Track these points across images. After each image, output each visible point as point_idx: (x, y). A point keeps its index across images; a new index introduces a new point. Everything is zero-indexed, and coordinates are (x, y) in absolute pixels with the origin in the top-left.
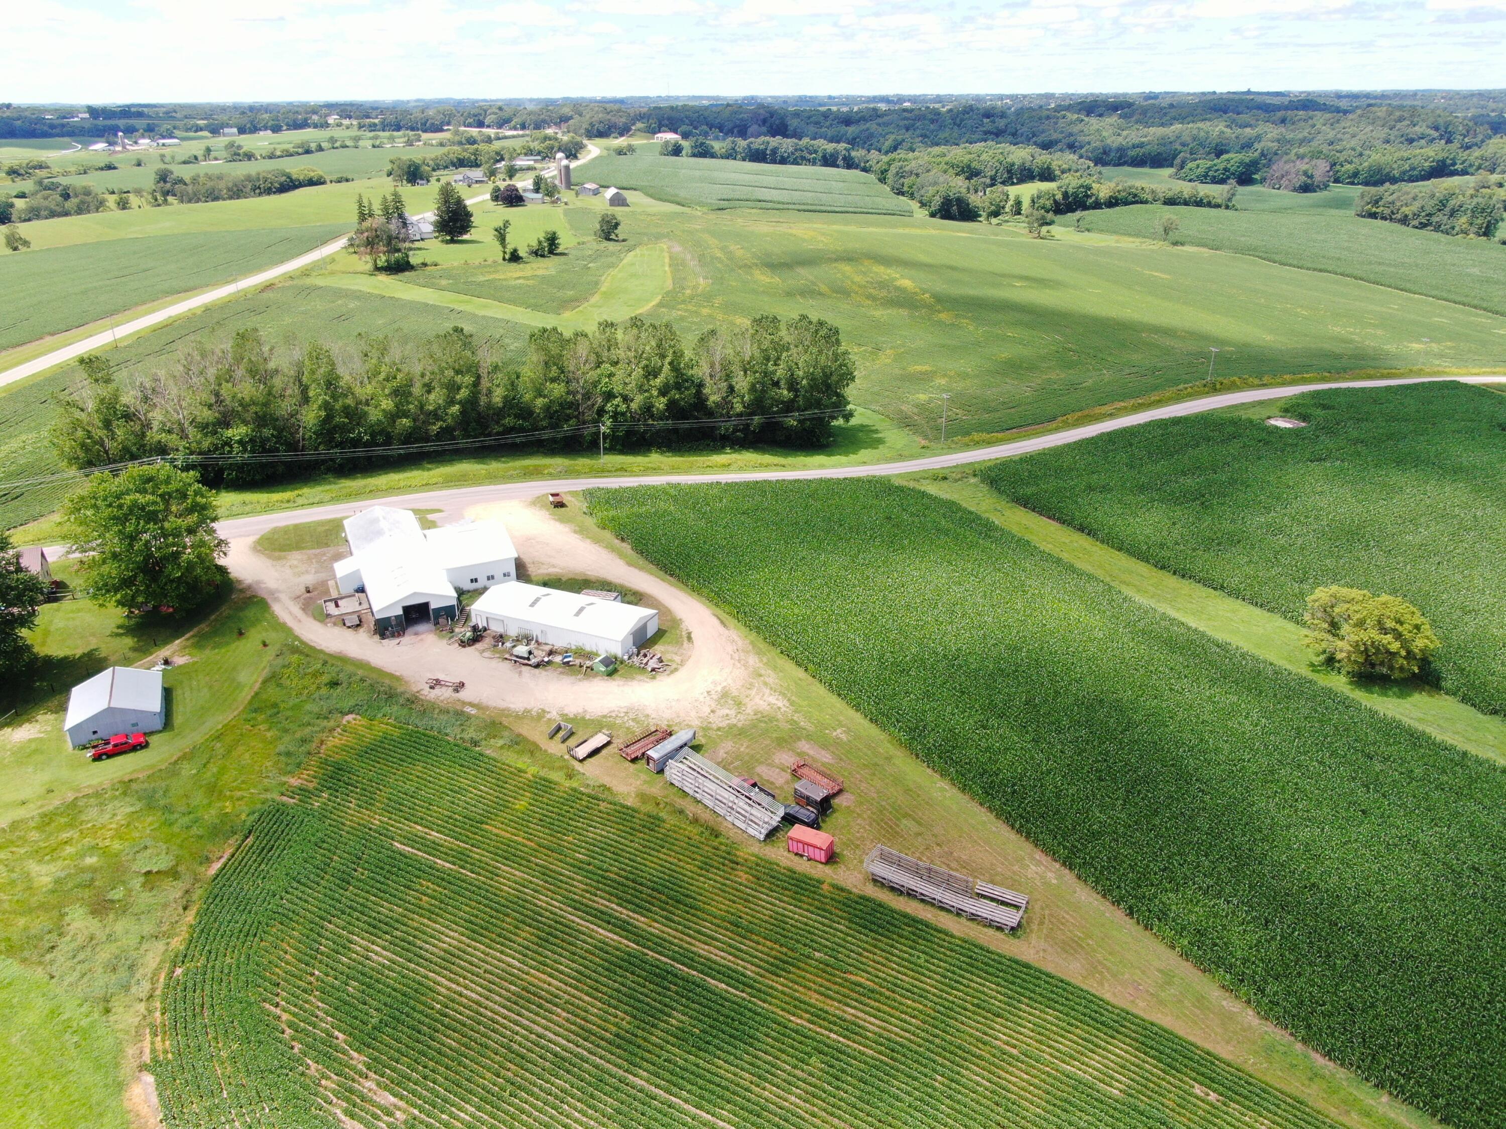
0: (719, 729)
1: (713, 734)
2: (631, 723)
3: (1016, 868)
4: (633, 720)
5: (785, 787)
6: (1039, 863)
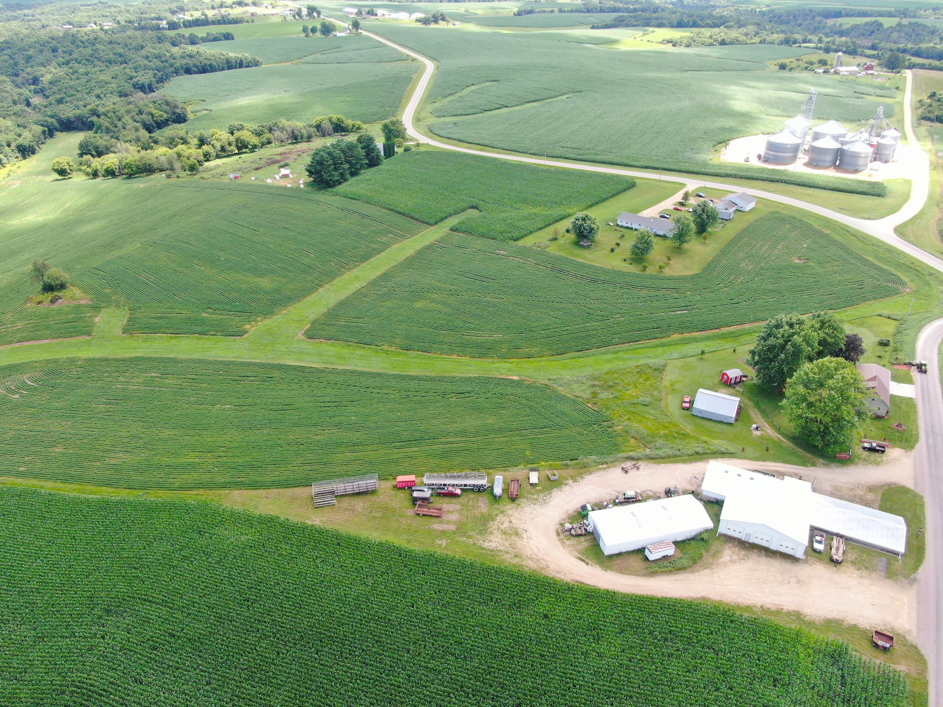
0: (497, 515)
1: (497, 511)
2: (535, 497)
4: (537, 499)
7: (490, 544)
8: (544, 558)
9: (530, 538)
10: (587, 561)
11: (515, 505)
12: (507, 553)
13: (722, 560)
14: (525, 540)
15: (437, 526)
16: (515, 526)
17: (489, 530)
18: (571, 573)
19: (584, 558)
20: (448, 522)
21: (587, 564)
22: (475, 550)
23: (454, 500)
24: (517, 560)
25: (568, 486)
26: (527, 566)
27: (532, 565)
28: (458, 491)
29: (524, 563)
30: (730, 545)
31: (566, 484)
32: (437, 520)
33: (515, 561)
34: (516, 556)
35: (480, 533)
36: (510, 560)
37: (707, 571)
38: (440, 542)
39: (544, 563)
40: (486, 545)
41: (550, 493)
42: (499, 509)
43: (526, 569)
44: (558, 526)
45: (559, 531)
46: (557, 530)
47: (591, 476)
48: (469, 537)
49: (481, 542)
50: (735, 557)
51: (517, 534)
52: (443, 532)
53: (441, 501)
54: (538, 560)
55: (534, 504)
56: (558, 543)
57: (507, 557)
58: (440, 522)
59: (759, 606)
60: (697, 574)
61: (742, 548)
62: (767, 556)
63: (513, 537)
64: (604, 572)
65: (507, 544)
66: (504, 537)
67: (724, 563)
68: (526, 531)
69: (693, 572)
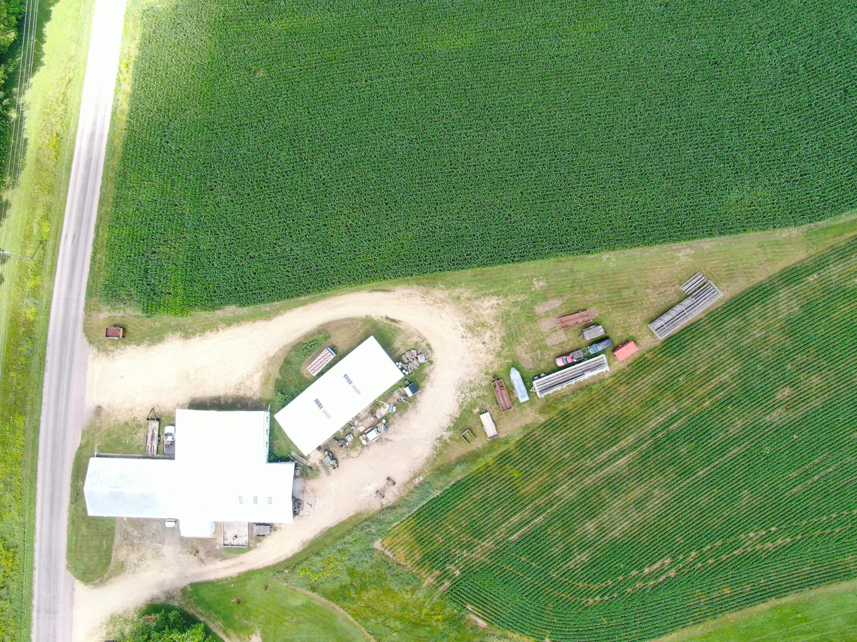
0: (502, 347)
1: (505, 353)
2: (475, 393)
3: (677, 263)
4: (471, 391)
5: (569, 337)
6: (678, 250)
7: (490, 303)
8: (430, 308)
9: (455, 328)
10: (389, 322)
11: (490, 371)
12: (469, 299)
13: (260, 374)
14: (458, 324)
15: (555, 303)
16: (476, 339)
17: (500, 322)
18: (398, 299)
19: (393, 323)
20: (547, 314)
21: (387, 318)
22: (500, 289)
23: (560, 351)
24: (455, 294)
25: (446, 427)
26: (442, 289)
27: (439, 293)
28: (560, 363)
29: (447, 292)
30: (255, 398)
31: (449, 429)
32: (560, 313)
33: (457, 292)
34: (459, 298)
35: (507, 314)
36: (462, 290)
37: (272, 354)
38: (541, 284)
39: (429, 302)
40: (494, 301)
41: (461, 406)
42: (505, 358)
43: (441, 286)
44: (433, 359)
45: (429, 351)
46: (432, 352)
47: (426, 455)
48: (515, 303)
49: (500, 302)
50: (248, 383)
51: (470, 329)
52: (545, 298)
53: (571, 343)
54: (435, 302)
55: (471, 382)
56: (425, 334)
57: (467, 294)
58: (555, 311)
59: (220, 330)
60: (281, 346)
61: (242, 398)
62: (218, 399)
63: (472, 322)
64: (368, 314)
65: (475, 311)
66: (482, 319)
67: (258, 372)
68: (463, 337)
69: (285, 346)
